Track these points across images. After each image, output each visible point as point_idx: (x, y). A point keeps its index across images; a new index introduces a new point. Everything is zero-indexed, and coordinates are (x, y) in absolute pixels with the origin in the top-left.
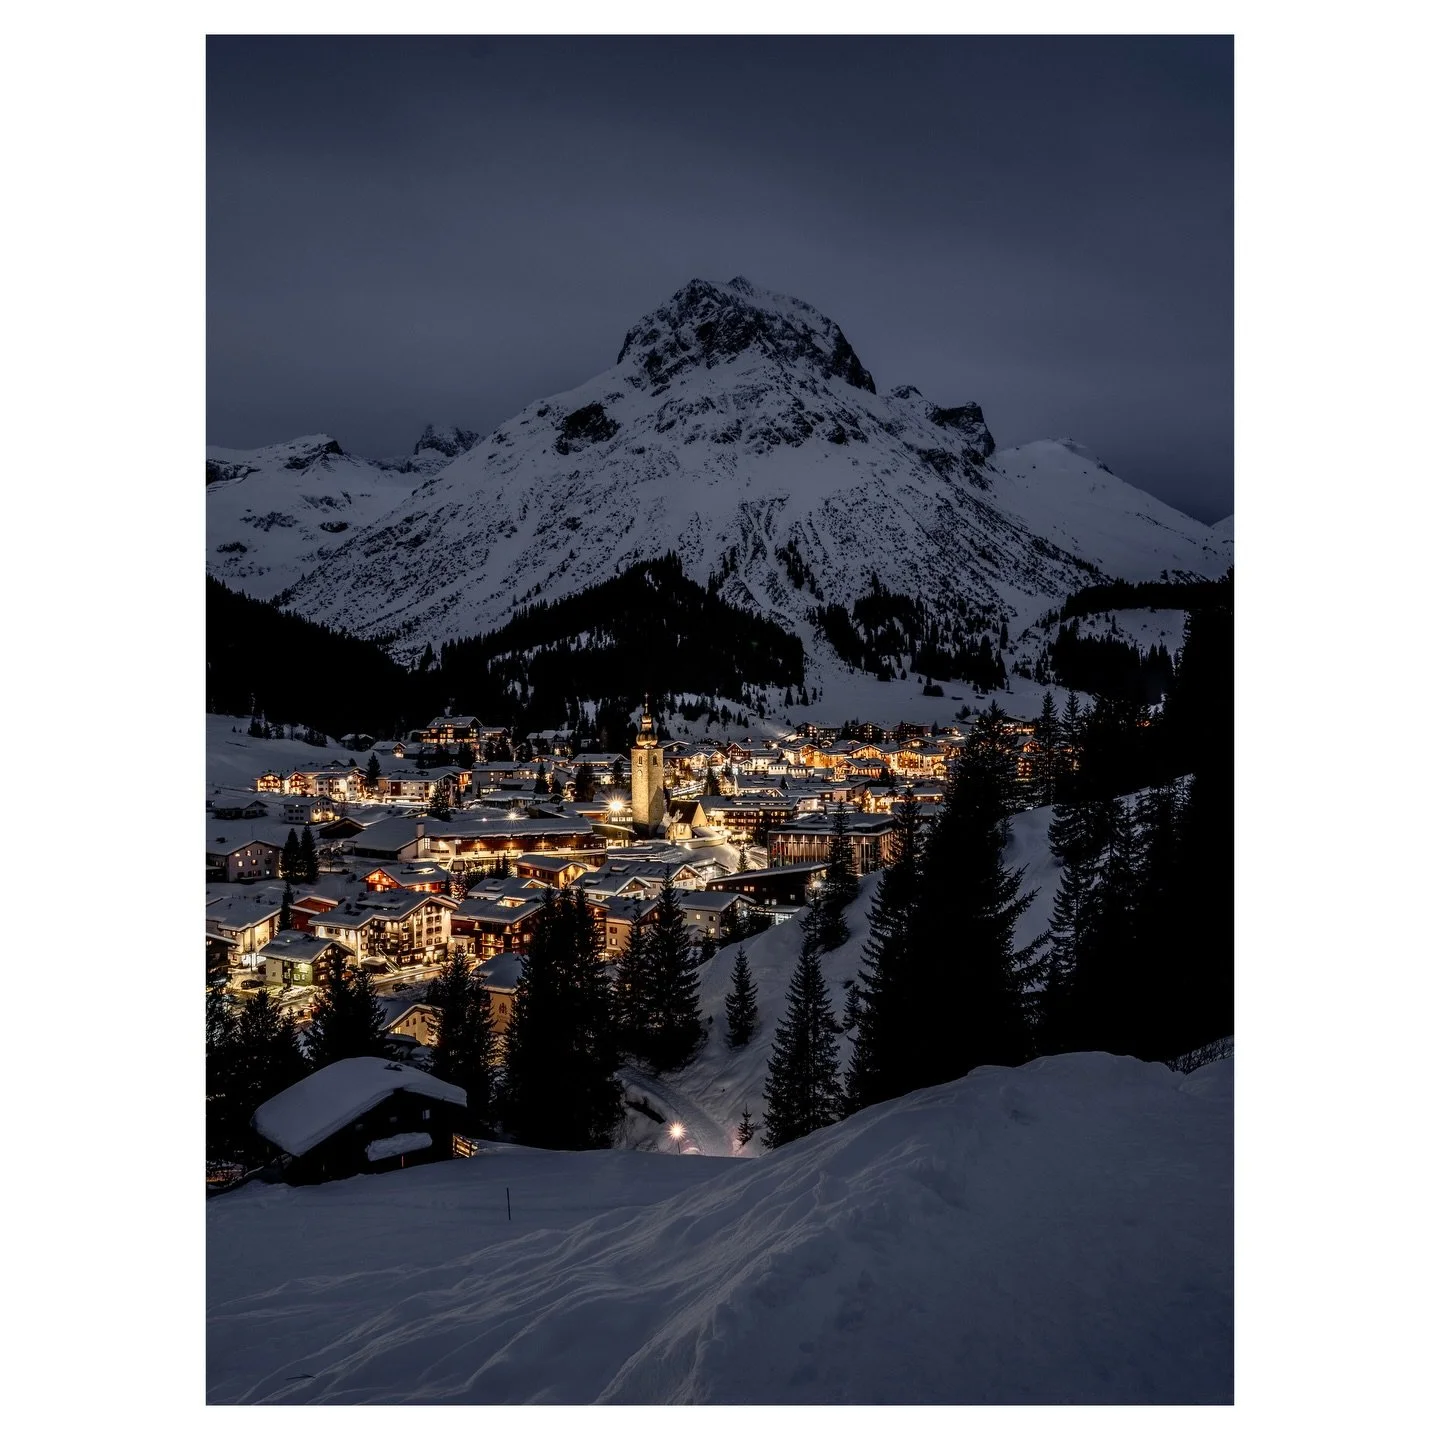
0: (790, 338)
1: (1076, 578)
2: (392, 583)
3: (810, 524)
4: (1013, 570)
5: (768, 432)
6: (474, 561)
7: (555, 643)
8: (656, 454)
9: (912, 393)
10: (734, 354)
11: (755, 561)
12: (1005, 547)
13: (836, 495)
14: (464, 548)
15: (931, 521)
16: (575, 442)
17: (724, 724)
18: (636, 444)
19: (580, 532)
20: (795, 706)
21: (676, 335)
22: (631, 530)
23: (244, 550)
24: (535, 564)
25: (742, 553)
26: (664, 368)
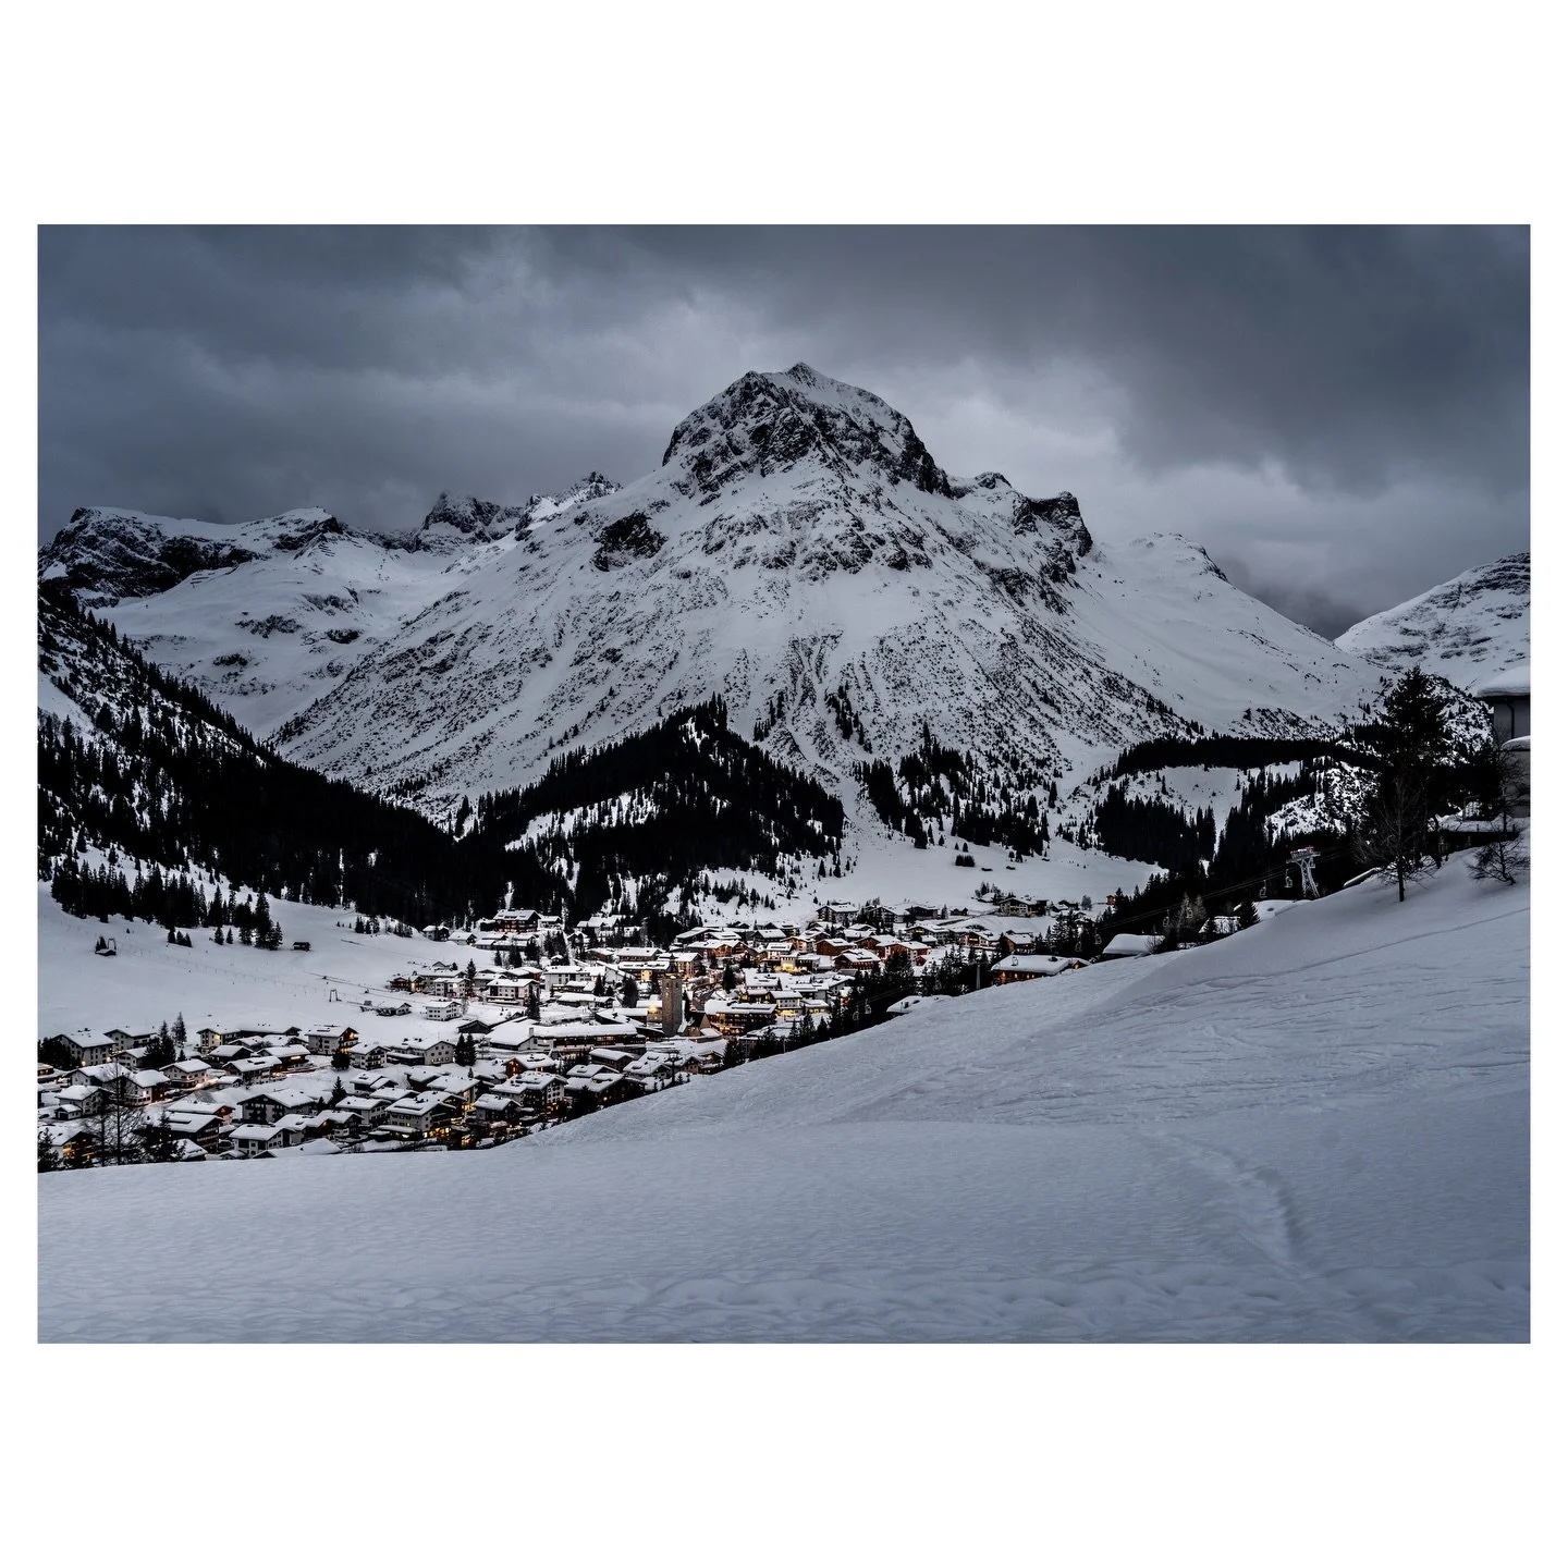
0: (854, 439)
1: (1145, 722)
2: (417, 715)
3: (863, 666)
4: (1076, 716)
5: (824, 557)
6: (508, 693)
7: (596, 805)
8: (703, 580)
9: (999, 482)
10: (791, 463)
11: (803, 708)
12: (1071, 689)
13: (892, 633)
14: (495, 678)
15: (992, 661)
16: (616, 555)
17: (753, 907)
18: (682, 566)
19: (621, 665)
20: (828, 878)
21: (728, 438)
22: (674, 667)
23: (244, 663)
24: (572, 701)
25: (790, 697)
26: (715, 473)
